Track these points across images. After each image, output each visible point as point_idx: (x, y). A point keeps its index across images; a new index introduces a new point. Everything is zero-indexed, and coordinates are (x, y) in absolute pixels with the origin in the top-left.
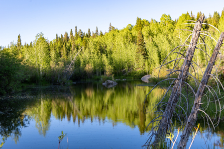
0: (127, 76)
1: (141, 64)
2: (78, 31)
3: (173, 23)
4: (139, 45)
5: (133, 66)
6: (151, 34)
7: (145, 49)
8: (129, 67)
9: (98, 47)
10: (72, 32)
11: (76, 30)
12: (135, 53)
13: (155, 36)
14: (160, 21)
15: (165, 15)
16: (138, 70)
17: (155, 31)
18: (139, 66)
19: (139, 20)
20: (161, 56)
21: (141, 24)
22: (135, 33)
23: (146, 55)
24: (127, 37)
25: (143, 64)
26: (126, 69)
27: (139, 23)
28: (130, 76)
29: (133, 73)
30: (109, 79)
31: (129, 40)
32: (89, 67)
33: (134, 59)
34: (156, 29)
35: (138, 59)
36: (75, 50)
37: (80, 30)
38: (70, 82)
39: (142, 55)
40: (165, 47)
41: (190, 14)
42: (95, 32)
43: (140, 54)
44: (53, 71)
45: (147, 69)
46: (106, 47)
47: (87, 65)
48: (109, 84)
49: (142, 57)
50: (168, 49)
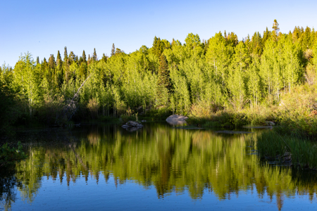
0: (144, 116)
1: (165, 99)
2: (69, 54)
3: (203, 46)
4: (162, 74)
5: (152, 102)
6: (174, 59)
7: (170, 80)
8: (147, 104)
9: (102, 77)
10: (59, 54)
11: (66, 52)
12: (155, 85)
13: (181, 62)
14: (185, 43)
15: (191, 35)
16: (160, 108)
17: (179, 55)
18: (161, 102)
19: (157, 40)
20: (192, 89)
21: (160, 45)
22: (152, 57)
23: (170, 87)
24: (142, 63)
25: (167, 100)
26: (144, 106)
27: (158, 44)
28: (149, 116)
29: (152, 112)
30: (131, 120)
31: (145, 67)
32: (93, 103)
33: (155, 93)
34: (181, 53)
35: (160, 92)
36: (72, 79)
37: (72, 53)
38: (71, 124)
39: (167, 87)
40: (196, 77)
41: (223, 35)
42: (91, 56)
43: (163, 86)
44: (49, 108)
45: (172, 106)
46: (112, 76)
47: (90, 101)
48: (131, 126)
49: (165, 90)
50: (201, 80)
